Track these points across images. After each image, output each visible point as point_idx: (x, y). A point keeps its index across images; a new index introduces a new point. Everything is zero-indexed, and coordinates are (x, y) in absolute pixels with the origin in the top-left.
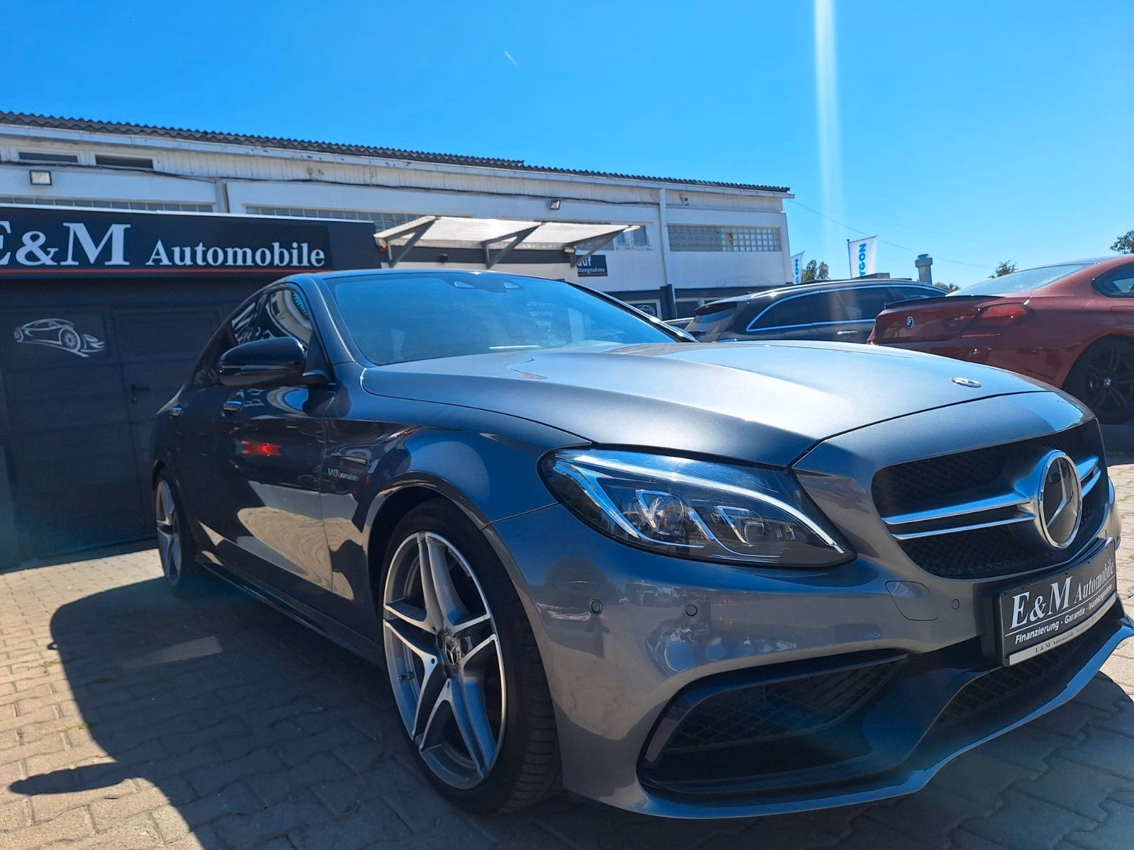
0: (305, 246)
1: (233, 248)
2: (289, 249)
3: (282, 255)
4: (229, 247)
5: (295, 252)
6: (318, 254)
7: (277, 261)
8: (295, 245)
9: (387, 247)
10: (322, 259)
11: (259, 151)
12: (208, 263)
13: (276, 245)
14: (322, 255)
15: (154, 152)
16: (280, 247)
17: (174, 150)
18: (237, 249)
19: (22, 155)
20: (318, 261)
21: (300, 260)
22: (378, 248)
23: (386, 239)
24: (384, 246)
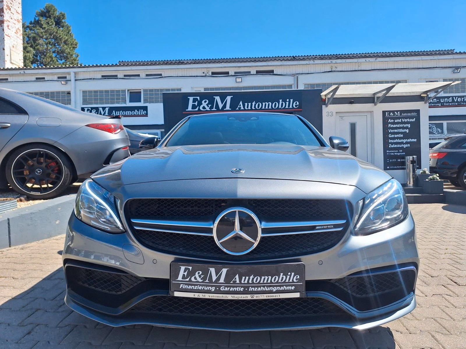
0: (292, 100)
1: (265, 103)
2: (285, 102)
3: (282, 104)
4: (263, 102)
5: (287, 103)
6: (296, 103)
7: (280, 107)
8: (288, 100)
9: (325, 98)
10: (298, 105)
11: (312, 62)
12: (256, 108)
13: (281, 101)
14: (298, 104)
15: (274, 67)
16: (282, 102)
17: (281, 65)
18: (266, 103)
19: (235, 73)
20: (296, 106)
21: (289, 106)
22: (322, 99)
23: (326, 95)
24: (324, 99)
